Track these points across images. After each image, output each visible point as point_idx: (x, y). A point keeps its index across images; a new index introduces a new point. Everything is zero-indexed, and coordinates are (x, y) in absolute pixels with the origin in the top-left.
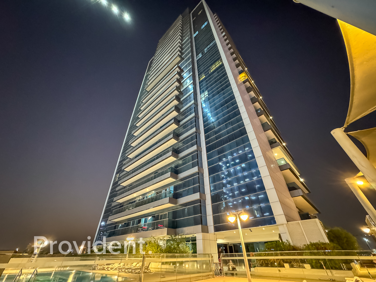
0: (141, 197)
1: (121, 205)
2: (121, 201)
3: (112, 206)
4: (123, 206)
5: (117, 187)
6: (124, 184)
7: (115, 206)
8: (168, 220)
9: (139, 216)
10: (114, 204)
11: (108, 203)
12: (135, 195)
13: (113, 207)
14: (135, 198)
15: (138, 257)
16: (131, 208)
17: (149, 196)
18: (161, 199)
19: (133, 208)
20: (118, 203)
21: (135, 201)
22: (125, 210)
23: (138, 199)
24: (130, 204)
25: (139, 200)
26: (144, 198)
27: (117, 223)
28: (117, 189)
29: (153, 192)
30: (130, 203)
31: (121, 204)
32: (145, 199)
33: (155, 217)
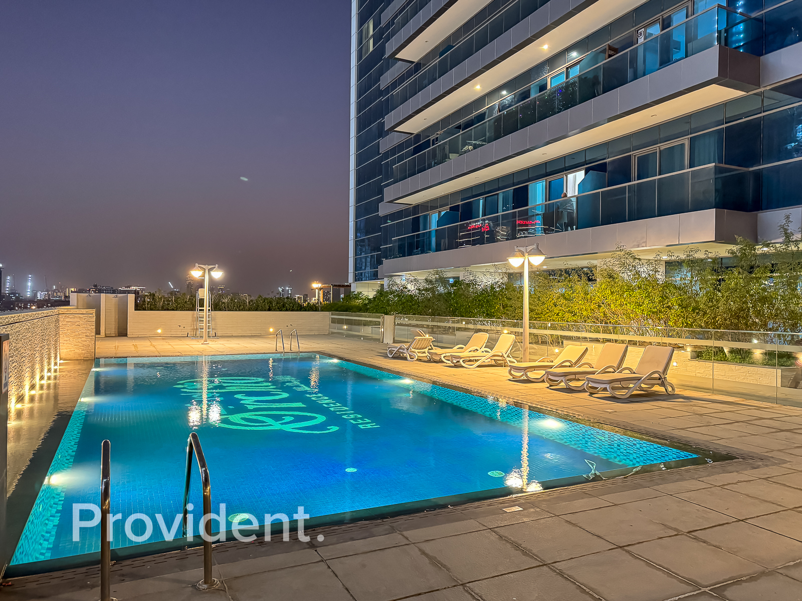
0: (504, 93)
1: (419, 142)
2: (414, 126)
3: (382, 150)
4: (427, 144)
5: (381, 72)
6: (413, 52)
7: (393, 151)
8: (716, 173)
9: (513, 175)
10: (386, 144)
11: (361, 143)
12: (477, 88)
13: (387, 155)
14: (479, 101)
15: (546, 328)
16: (470, 147)
17: (554, 79)
18: (635, 77)
19: (475, 147)
20: (404, 138)
21: (481, 117)
22: (445, 158)
23: (497, 102)
24: (461, 132)
25: (502, 108)
26: (525, 95)
27: (416, 208)
28: (386, 80)
29: (574, 54)
30: (459, 127)
31: (418, 137)
32: (534, 95)
33: (609, 168)
